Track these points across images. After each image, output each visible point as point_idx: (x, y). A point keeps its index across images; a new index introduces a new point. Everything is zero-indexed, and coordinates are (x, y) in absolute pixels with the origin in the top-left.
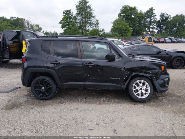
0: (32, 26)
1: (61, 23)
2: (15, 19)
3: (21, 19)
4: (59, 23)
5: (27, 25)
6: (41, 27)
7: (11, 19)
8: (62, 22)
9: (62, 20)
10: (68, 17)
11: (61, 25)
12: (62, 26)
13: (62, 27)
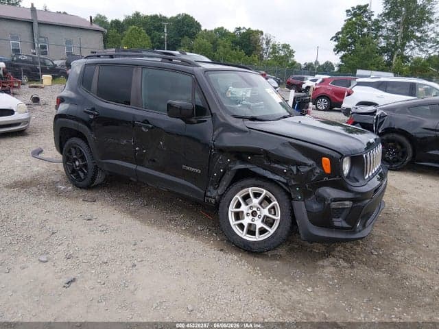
0: (274, 47)
1: (336, 38)
2: (244, 31)
3: (255, 31)
4: (331, 39)
5: (264, 46)
6: (294, 50)
7: (235, 32)
8: (340, 36)
9: (340, 30)
10: (356, 23)
11: (336, 43)
12: (337, 46)
13: (338, 49)
